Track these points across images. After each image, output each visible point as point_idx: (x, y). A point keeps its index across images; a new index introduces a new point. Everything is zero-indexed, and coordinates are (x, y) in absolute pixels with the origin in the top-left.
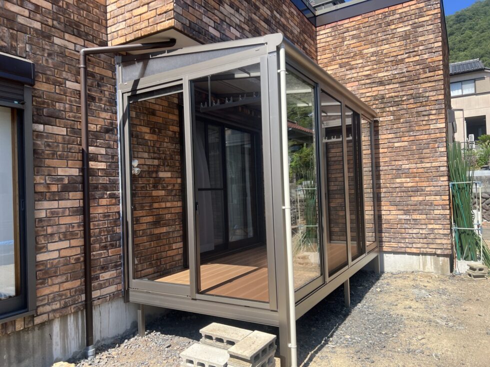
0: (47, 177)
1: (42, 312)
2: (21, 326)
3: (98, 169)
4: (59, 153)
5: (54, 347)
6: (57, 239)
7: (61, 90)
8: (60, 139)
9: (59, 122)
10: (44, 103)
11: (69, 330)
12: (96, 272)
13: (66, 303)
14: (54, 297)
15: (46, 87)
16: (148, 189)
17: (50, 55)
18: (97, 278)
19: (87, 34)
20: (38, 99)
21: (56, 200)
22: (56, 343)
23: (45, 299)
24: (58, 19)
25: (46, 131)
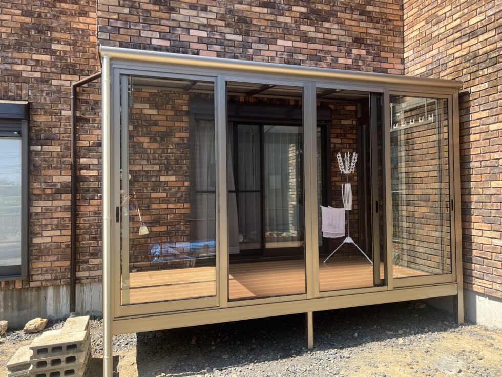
0: (43, 184)
1: (36, 279)
2: (19, 286)
3: (90, 176)
4: (53, 165)
5: (48, 307)
6: (50, 229)
7: (56, 118)
8: (55, 155)
9: (54, 142)
10: (41, 130)
11: (62, 297)
12: (85, 257)
13: (56, 276)
14: (46, 271)
15: (43, 118)
16: (145, 192)
17: (47, 94)
18: (86, 262)
19: (83, 70)
20: (36, 128)
21: (50, 200)
22: (50, 304)
23: (39, 270)
24: (55, 66)
25: (43, 150)
